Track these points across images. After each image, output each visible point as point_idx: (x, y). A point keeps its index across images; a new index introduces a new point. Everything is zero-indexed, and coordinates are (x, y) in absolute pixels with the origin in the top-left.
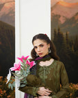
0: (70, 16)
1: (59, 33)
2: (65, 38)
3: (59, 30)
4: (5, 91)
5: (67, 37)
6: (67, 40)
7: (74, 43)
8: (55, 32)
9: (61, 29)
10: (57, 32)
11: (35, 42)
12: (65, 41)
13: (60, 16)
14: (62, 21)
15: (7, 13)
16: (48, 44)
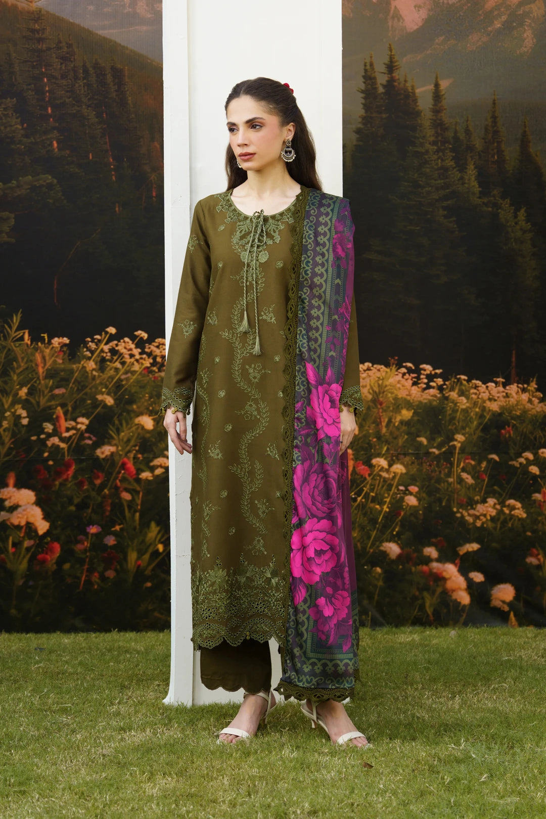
1: (390, 85)
3: (391, 67)
4: (83, 422)
5: (436, 111)
6: (439, 124)
7: (478, 144)
8: (369, 78)
10: (382, 79)
12: (430, 133)
14: (409, 12)
16: (283, 123)
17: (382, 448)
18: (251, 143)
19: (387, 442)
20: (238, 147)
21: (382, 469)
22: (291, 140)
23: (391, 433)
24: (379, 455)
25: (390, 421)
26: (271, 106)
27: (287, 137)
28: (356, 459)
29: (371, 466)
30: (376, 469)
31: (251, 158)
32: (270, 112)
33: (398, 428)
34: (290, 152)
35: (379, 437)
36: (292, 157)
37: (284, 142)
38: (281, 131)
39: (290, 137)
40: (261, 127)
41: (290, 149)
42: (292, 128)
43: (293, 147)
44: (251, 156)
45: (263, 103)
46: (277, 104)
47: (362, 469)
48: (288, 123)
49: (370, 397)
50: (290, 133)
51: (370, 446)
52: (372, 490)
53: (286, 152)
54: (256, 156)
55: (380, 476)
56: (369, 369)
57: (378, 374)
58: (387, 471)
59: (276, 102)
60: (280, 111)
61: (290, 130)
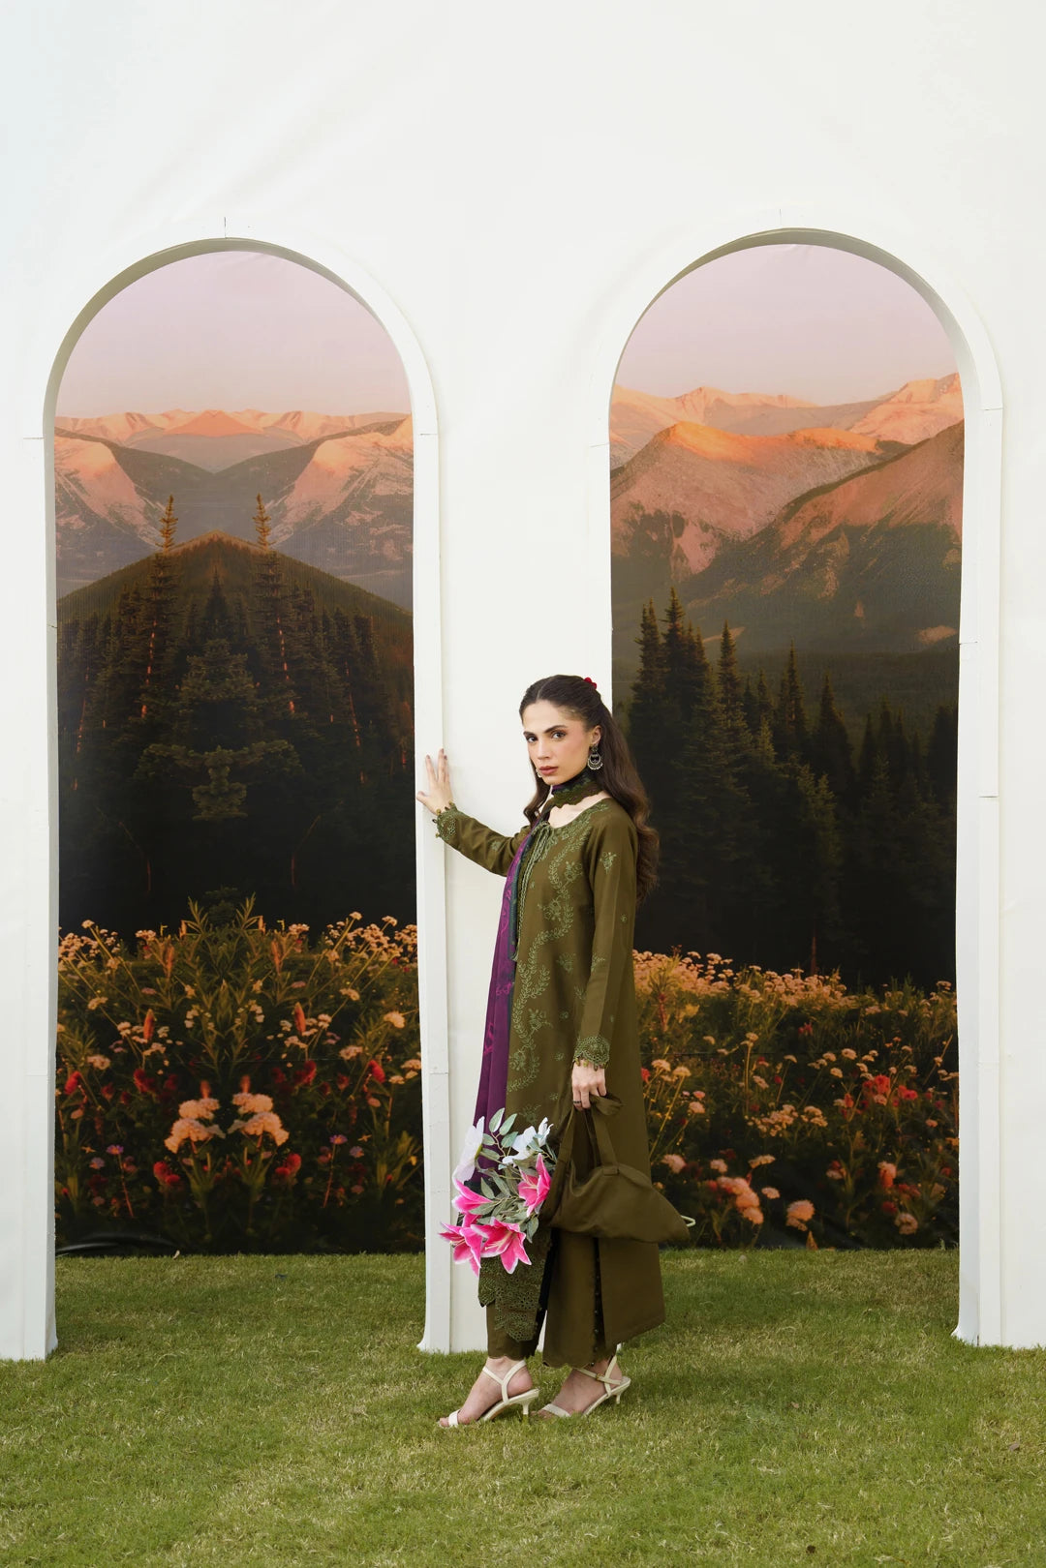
0: (747, 522)
1: (673, 634)
2: (714, 675)
3: (673, 614)
4: (326, 1019)
5: (726, 664)
6: (729, 680)
7: (774, 701)
8: (648, 627)
9: (688, 608)
10: (663, 628)
11: (530, 709)
12: (718, 689)
13: (679, 523)
14: (695, 552)
15: (329, 508)
16: (588, 728)
17: (663, 1048)
18: (553, 754)
19: (669, 1041)
20: (539, 761)
21: (664, 1072)
22: (597, 745)
23: (674, 1031)
24: (660, 1056)
25: (673, 1018)
26: (573, 711)
27: (592, 742)
29: (651, 1069)
30: (658, 1073)
32: (572, 717)
33: (681, 1026)
34: (598, 759)
35: (660, 1036)
36: (600, 764)
37: (590, 748)
38: (586, 737)
39: (596, 742)
40: (565, 735)
41: (597, 755)
42: (597, 731)
43: (600, 752)
44: (554, 769)
45: (563, 708)
46: (580, 707)
48: (594, 726)
49: (650, 990)
50: (596, 737)
51: (651, 1047)
52: (652, 1096)
53: (592, 759)
54: (559, 770)
55: (662, 1080)
56: (648, 959)
57: (659, 965)
58: (670, 1074)
59: (578, 705)
60: (584, 714)
61: (596, 734)
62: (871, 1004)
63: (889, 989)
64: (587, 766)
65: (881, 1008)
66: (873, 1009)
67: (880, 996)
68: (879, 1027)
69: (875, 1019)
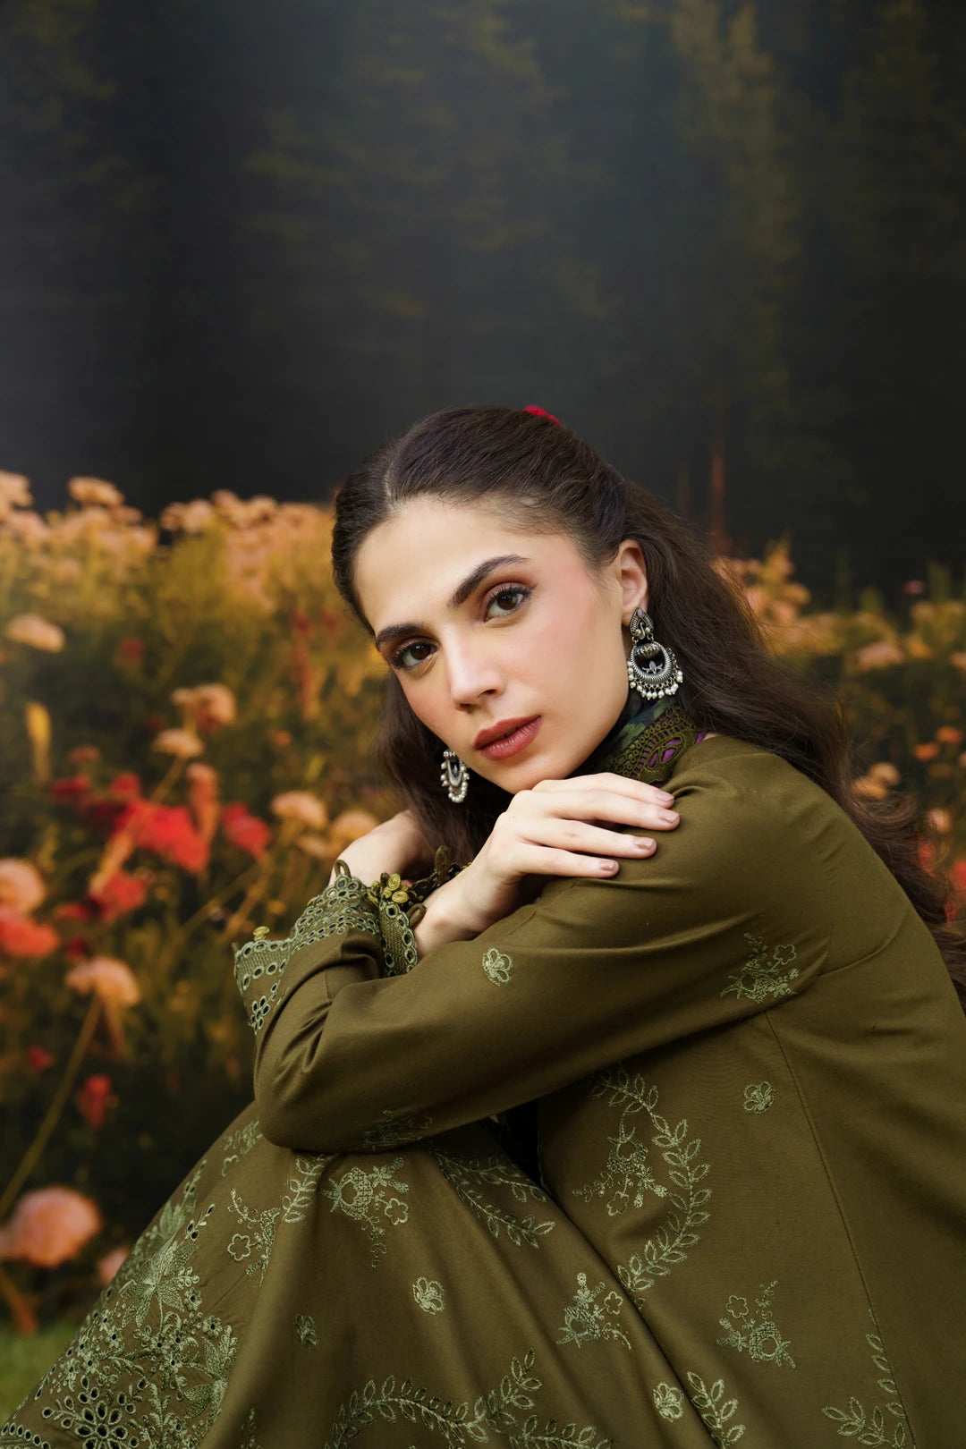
16: (599, 551)
17: (304, 765)
18: (508, 673)
19: (323, 745)
20: (462, 715)
21: (307, 829)
22: (644, 608)
23: (336, 717)
24: (297, 785)
25: (331, 683)
26: (529, 502)
27: (626, 603)
28: (226, 794)
29: (271, 820)
30: (289, 831)
31: (529, 740)
32: (533, 526)
33: (356, 702)
34: (659, 658)
35: (297, 727)
36: (672, 675)
37: (626, 629)
38: (601, 586)
39: (635, 597)
40: (526, 594)
41: (655, 646)
42: (630, 564)
43: (658, 634)
44: (527, 731)
45: (493, 502)
46: (547, 485)
47: (246, 828)
48: (613, 547)
49: (268, 605)
50: (632, 584)
51: (270, 757)
52: (274, 893)
53: (642, 662)
54: (545, 727)
55: (300, 851)
56: (265, 519)
57: (294, 534)
58: (324, 834)
59: (541, 480)
60: (567, 507)
61: (626, 575)
62: (875, 639)
63: (926, 596)
64: (632, 691)
65: (902, 648)
66: (882, 654)
67: (899, 615)
68: (896, 700)
69: (888, 681)
